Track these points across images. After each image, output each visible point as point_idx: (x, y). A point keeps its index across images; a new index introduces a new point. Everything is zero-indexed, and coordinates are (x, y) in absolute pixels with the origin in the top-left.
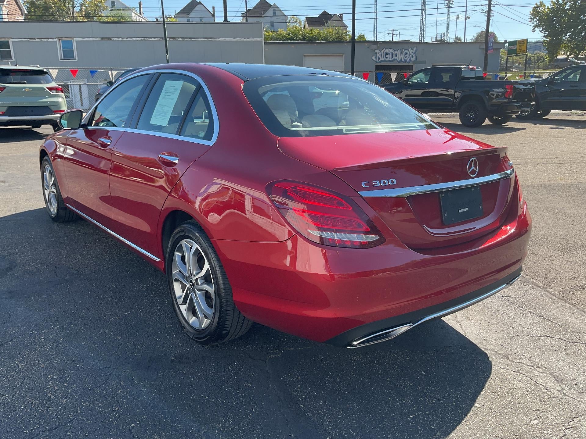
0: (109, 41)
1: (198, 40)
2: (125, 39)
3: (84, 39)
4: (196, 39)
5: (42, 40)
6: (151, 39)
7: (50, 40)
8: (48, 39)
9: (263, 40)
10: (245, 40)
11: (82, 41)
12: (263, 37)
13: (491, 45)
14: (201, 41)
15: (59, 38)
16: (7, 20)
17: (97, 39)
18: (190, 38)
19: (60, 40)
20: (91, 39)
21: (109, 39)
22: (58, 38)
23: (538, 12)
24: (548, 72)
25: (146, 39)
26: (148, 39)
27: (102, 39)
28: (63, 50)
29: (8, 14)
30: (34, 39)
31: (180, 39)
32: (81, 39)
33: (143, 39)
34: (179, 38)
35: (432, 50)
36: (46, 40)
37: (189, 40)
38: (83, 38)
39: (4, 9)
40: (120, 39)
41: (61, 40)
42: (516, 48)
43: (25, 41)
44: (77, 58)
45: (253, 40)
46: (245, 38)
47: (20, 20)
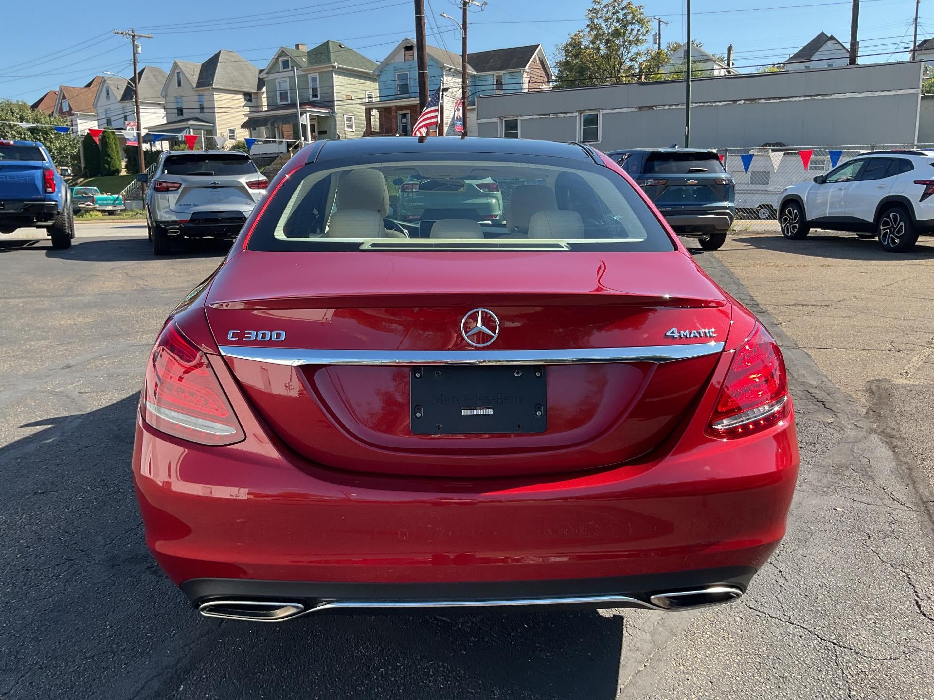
0: (650, 112)
1: (794, 99)
2: (674, 107)
3: (615, 111)
4: (791, 99)
5: (559, 115)
6: (714, 104)
7: (568, 115)
8: (566, 113)
9: (920, 91)
10: (882, 94)
11: (611, 113)
12: (921, 86)
14: (800, 101)
15: (581, 112)
16: (527, 91)
17: (634, 110)
18: (779, 98)
19: (581, 113)
20: (625, 110)
21: (651, 107)
22: (579, 111)
25: (706, 104)
26: (709, 104)
27: (640, 108)
28: (584, 129)
29: (529, 82)
30: (549, 115)
31: (763, 101)
32: (609, 111)
33: (702, 104)
34: (760, 99)
36: (563, 115)
37: (778, 101)
38: (613, 109)
39: (525, 75)
40: (667, 107)
41: (582, 115)
43: (537, 118)
44: (601, 140)
45: (899, 92)
46: (883, 91)
47: (544, 90)
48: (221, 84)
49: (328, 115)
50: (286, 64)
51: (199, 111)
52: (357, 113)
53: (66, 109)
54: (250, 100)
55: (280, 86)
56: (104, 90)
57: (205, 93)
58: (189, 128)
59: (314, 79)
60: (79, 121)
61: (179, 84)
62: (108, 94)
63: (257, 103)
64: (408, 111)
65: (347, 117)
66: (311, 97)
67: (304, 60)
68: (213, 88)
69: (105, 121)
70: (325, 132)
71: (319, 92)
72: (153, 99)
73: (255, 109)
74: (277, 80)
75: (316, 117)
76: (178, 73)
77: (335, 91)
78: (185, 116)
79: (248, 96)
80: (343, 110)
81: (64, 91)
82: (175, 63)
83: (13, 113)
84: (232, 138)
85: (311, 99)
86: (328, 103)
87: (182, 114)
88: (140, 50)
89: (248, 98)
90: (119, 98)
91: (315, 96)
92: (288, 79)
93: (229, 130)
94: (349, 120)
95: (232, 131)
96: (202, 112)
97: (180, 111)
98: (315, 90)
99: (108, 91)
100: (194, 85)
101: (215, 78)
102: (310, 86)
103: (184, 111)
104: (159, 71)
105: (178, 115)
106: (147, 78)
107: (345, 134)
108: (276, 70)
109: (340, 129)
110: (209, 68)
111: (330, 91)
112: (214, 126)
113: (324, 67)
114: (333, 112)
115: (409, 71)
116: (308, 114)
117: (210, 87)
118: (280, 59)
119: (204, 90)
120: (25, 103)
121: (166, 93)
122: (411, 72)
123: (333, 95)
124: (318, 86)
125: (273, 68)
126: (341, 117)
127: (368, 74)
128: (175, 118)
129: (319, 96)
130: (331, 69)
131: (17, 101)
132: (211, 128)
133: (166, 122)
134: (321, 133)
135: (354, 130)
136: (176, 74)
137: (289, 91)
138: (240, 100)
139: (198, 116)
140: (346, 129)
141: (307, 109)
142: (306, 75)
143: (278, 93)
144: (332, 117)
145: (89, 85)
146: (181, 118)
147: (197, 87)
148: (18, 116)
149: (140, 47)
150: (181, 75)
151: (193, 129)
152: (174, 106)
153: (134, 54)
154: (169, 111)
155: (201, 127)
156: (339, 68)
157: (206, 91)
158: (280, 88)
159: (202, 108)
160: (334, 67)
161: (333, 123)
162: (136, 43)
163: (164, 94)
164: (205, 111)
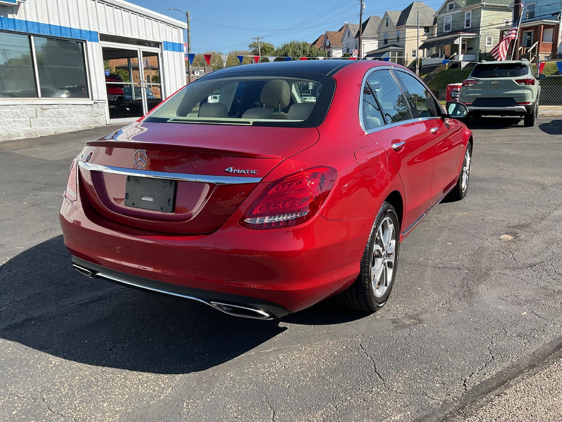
48: (411, 23)
49: (475, 37)
50: (451, 7)
51: (396, 40)
52: (495, 34)
53: (328, 44)
54: (428, 31)
55: (446, 21)
56: (347, 32)
57: (401, 29)
58: (389, 51)
59: (468, 15)
60: (333, 51)
61: (387, 25)
62: (349, 34)
63: (432, 32)
64: (532, 30)
65: (488, 38)
66: (465, 26)
67: (463, 2)
68: (406, 26)
69: (346, 49)
70: (472, 48)
71: (470, 23)
72: (373, 35)
73: (431, 37)
74: (445, 17)
75: (467, 39)
76: (387, 18)
77: (481, 21)
78: (389, 44)
79: (427, 29)
80: (485, 33)
81: (327, 35)
82: (386, 12)
83: (300, 49)
84: (414, 56)
85: (465, 27)
86: (476, 29)
87: (387, 43)
88: (364, 7)
89: (427, 30)
90: (354, 36)
91: (468, 25)
92: (451, 16)
93: (413, 51)
94: (490, 39)
95: (414, 52)
96: (398, 41)
97: (386, 41)
98: (468, 21)
99: (349, 33)
100: (395, 25)
101: (408, 19)
102: (465, 19)
103: (388, 41)
104: (378, 18)
105: (385, 44)
106: (371, 23)
107: (485, 49)
108: (444, 11)
109: (482, 46)
110: (405, 13)
111: (478, 21)
112: (404, 49)
113: (476, 6)
114: (479, 34)
115: (536, 2)
116: (461, 38)
117: (404, 25)
118: (448, 4)
119: (400, 27)
120: (306, 43)
121: (379, 30)
122: (537, 3)
123: (480, 23)
124: (471, 18)
125: (442, 10)
126: (483, 38)
127: (506, 7)
128: (383, 45)
129: (470, 25)
130: (481, 7)
131: (303, 42)
132: (402, 51)
133: (377, 49)
134: (468, 49)
135: (492, 46)
136: (386, 19)
137: (451, 24)
138: (422, 31)
139: (395, 43)
140: (486, 45)
141: (461, 34)
142: (464, 12)
143: (444, 25)
144: (477, 38)
145: (340, 30)
146: (386, 45)
147: (396, 26)
148: (302, 50)
149: (365, 5)
150: (389, 19)
151: (391, 52)
152: (383, 38)
153: (361, 10)
154: (380, 42)
155: (395, 50)
156: (486, 5)
157: (401, 27)
158: (446, 22)
159: (398, 39)
160: (483, 5)
161: (478, 42)
162: (363, 3)
163: (378, 32)
164: (400, 40)
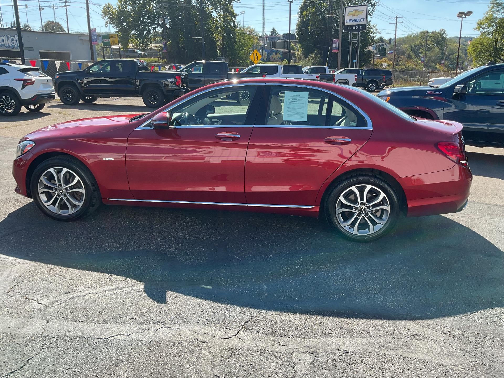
13: (94, 37)
23: (109, 12)
24: (169, 65)
35: (37, 38)
42: (109, 41)
